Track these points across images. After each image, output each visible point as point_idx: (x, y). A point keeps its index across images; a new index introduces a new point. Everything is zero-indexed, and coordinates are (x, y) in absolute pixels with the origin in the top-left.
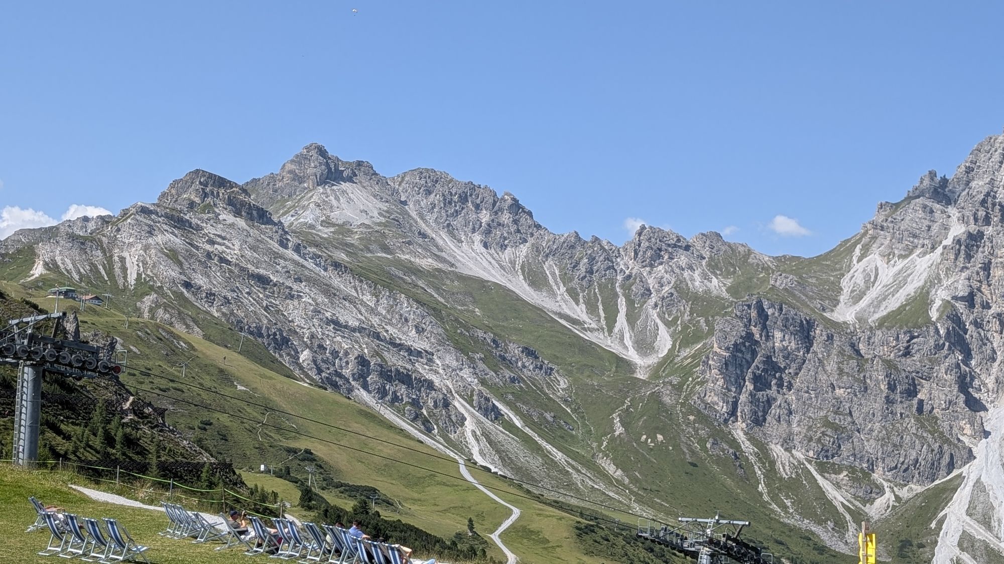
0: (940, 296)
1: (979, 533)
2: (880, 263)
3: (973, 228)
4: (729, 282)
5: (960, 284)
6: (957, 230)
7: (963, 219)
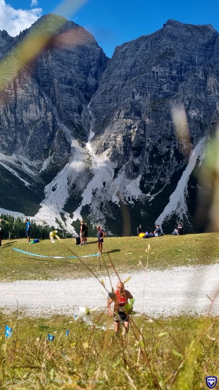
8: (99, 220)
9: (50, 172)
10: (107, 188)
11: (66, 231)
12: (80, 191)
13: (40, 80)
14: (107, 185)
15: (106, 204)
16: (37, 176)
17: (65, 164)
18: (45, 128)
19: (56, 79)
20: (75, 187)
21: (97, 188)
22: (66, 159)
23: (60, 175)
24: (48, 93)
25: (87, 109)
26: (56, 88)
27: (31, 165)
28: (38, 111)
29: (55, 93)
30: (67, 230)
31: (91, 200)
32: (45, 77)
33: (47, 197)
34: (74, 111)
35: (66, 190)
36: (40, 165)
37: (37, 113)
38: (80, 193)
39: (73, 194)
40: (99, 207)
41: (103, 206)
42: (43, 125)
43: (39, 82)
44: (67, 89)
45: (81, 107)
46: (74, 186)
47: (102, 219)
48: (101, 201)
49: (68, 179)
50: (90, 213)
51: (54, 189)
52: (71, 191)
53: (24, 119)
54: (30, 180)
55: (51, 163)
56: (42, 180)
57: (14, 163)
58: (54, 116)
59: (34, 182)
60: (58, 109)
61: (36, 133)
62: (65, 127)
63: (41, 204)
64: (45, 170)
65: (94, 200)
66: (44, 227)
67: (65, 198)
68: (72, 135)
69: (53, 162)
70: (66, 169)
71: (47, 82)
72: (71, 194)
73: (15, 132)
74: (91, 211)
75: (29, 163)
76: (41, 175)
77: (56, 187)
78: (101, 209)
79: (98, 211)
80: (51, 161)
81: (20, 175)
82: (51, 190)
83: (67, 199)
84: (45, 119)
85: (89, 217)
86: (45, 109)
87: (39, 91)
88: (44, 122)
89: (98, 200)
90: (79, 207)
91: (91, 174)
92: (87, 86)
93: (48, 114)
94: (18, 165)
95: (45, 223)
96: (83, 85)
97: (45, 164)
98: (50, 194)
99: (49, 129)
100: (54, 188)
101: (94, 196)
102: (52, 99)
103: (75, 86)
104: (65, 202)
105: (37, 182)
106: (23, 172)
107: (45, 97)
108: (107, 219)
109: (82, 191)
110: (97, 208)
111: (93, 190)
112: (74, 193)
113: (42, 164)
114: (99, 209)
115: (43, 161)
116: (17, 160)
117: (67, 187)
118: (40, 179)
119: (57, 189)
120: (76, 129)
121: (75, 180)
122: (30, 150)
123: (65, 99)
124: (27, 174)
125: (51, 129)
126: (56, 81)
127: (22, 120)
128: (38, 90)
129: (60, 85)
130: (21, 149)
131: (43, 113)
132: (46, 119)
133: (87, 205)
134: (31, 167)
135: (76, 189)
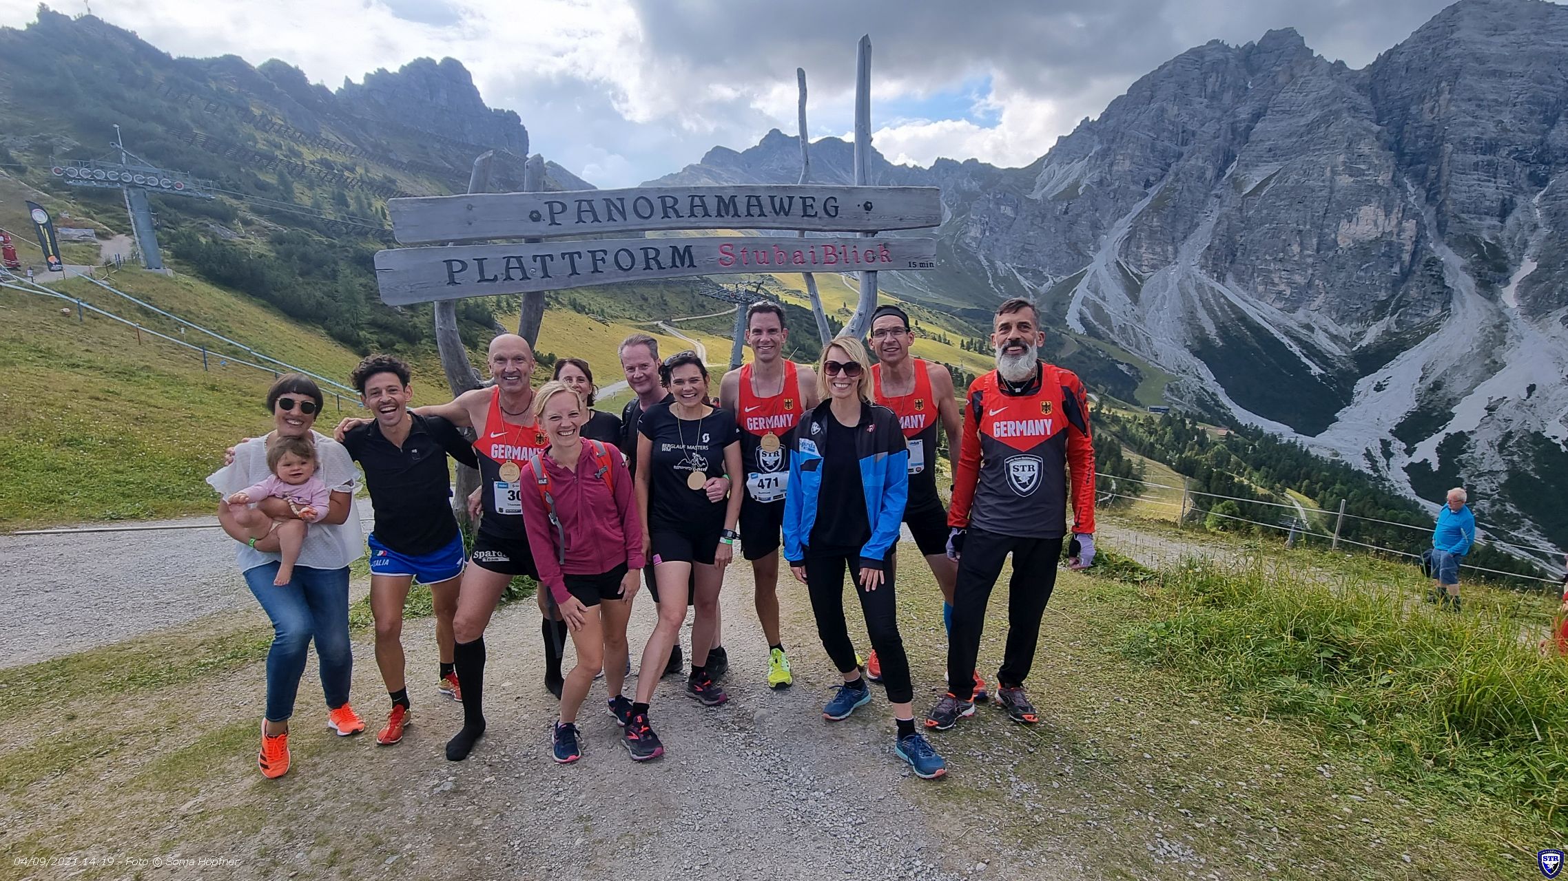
0: (1085, 182)
1: (1092, 297)
2: (1057, 168)
3: (1105, 146)
4: (981, 183)
5: (1096, 175)
6: (1097, 148)
7: (1101, 142)
8: (1487, 473)
9: (1380, 351)
10: (1537, 401)
11: (1384, 481)
12: (1450, 400)
13: (1406, 151)
14: (1540, 393)
15: (1521, 438)
16: (1344, 357)
17: (1426, 335)
18: (1389, 256)
19: (1449, 145)
20: (1440, 389)
21: (1505, 397)
22: (1432, 324)
23: (1403, 360)
24: (1420, 178)
25: (1531, 206)
26: (1445, 165)
27: (1335, 333)
28: (1381, 218)
29: (1438, 176)
30: (1389, 478)
31: (1476, 423)
32: (1421, 144)
33: (1358, 402)
34: (1487, 214)
35: (1411, 391)
36: (1358, 334)
37: (1376, 224)
38: (1448, 404)
39: (1428, 404)
40: (1498, 443)
41: (1512, 442)
42: (1387, 249)
43: (1400, 154)
44: (1476, 164)
45: (1511, 201)
46: (1437, 386)
47: (1497, 472)
48: (1507, 428)
49: (1423, 369)
50: (1464, 452)
51: (1379, 388)
52: (1425, 396)
53: (1339, 238)
54: (1325, 364)
55: (1387, 332)
56: (1355, 366)
57: (1297, 328)
58: (1421, 227)
59: (1333, 366)
60: (1438, 211)
61: (1364, 266)
62: (1449, 251)
63: (1337, 415)
64: (1369, 346)
65: (1488, 423)
67: (1405, 410)
68: (1464, 268)
69: (1394, 328)
70: (1425, 348)
71: (1422, 153)
72: (1422, 402)
73: (1313, 265)
74: (1469, 447)
75: (1332, 330)
76: (1357, 356)
77: (1387, 383)
78: (1502, 447)
79: (1491, 452)
80: (1389, 327)
81: (1304, 351)
82: (1372, 388)
83: (1409, 412)
84: (1395, 236)
85: (1460, 461)
86: (1400, 215)
87: (1394, 176)
88: (1390, 244)
90: (1436, 433)
91: (1495, 362)
92: (1543, 151)
93: (1405, 224)
94: (1304, 332)
96: (1531, 149)
97: (1373, 334)
98: (1366, 396)
99: (1399, 258)
100: (1382, 385)
101: (1490, 415)
102: (1428, 191)
103: (1504, 155)
104: (1401, 418)
105: (1342, 368)
106: (1313, 346)
107: (1409, 187)
108: (1514, 474)
109: (1455, 399)
110: (1490, 443)
111: (1492, 401)
112: (1433, 400)
113: (1365, 332)
114: (1496, 448)
115: (1369, 326)
116: (1306, 321)
117: (1418, 386)
118: (1351, 365)
119: (1389, 388)
120: (1483, 257)
121: (1444, 374)
122: (1340, 303)
123: (1463, 188)
124: (1320, 351)
125: (1406, 257)
126: (1449, 147)
127: (1335, 241)
128: (1391, 175)
129: (1459, 157)
130: (1319, 301)
131: (1394, 222)
132: (1398, 235)
133: (1462, 432)
134: (1335, 338)
135: (1441, 393)
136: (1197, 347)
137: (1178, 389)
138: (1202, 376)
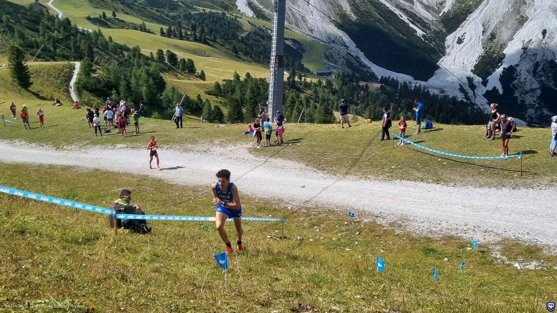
8: (529, 91)
9: (456, 15)
10: (549, 40)
11: (474, 105)
12: (502, 45)
14: (550, 34)
15: (544, 65)
16: (435, 21)
17: (481, 2)
20: (495, 38)
21: (531, 40)
23: (471, 19)
27: (427, 4)
30: (477, 102)
31: (519, 59)
33: (449, 53)
35: (479, 42)
36: (441, 4)
38: (501, 48)
39: (490, 49)
40: (532, 70)
41: (539, 69)
46: (493, 36)
47: (535, 89)
48: (535, 60)
49: (483, 26)
50: (515, 79)
52: (487, 44)
54: (424, 28)
56: (443, 27)
57: (402, 2)
59: (430, 29)
63: (438, 64)
64: (449, 12)
65: (525, 58)
66: (441, 97)
67: (477, 55)
70: (482, 10)
72: (486, 48)
74: (517, 75)
76: (442, 20)
77: (463, 38)
78: (535, 73)
79: (530, 77)
81: (410, 19)
82: (456, 42)
83: (480, 56)
85: (514, 85)
89: (531, 59)
90: (498, 69)
91: (522, 17)
94: (408, 4)
95: (443, 92)
97: (449, 3)
98: (453, 48)
100: (461, 40)
101: (525, 52)
104: (476, 60)
105: (435, 29)
106: (415, 15)
108: (544, 88)
109: (504, 44)
110: (528, 71)
111: (525, 43)
112: (492, 47)
113: (445, 1)
114: (532, 74)
117: (482, 37)
118: (441, 26)
119: (465, 41)
121: (496, 27)
124: (420, 19)
133: (511, 66)
134: (427, 8)
135: (495, 41)
136: (339, 21)
137: (332, 56)
138: (347, 44)
